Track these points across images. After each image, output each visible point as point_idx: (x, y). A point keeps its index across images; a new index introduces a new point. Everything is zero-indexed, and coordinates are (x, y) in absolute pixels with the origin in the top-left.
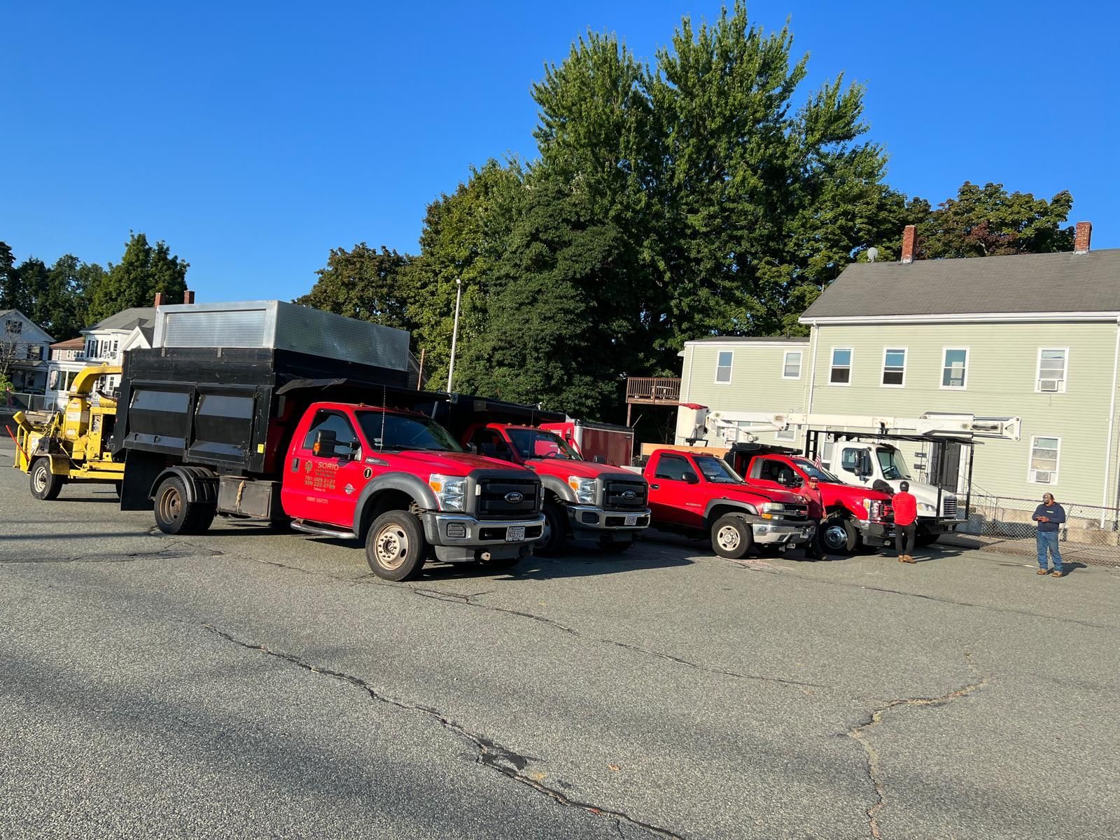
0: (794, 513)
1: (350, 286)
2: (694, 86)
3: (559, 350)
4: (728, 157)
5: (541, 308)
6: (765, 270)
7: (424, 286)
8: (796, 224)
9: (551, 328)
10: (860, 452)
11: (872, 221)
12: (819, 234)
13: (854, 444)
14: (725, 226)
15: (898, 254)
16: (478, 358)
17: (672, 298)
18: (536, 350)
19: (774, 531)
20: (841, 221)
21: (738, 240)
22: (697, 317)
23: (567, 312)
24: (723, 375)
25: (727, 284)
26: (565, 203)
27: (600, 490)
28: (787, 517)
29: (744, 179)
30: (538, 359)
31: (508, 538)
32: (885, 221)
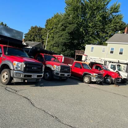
0: (100, 76)
1: (33, 32)
2: (92, 1)
3: (65, 44)
4: (96, 14)
5: (62, 37)
6: (101, 34)
7: (45, 33)
8: (107, 26)
9: (64, 41)
10: (114, 65)
11: (120, 27)
12: (111, 29)
13: (113, 64)
14: (95, 26)
15: (124, 33)
16: (52, 45)
17: (85, 38)
18: (61, 44)
19: (96, 79)
20: (115, 27)
21: (97, 29)
22: (89, 41)
23: (67, 38)
24: (92, 51)
25: (94, 36)
26: (68, 20)
27: (60, 68)
28: (98, 77)
29: (99, 18)
30: (61, 46)
31: (32, 77)
32: (122, 27)
